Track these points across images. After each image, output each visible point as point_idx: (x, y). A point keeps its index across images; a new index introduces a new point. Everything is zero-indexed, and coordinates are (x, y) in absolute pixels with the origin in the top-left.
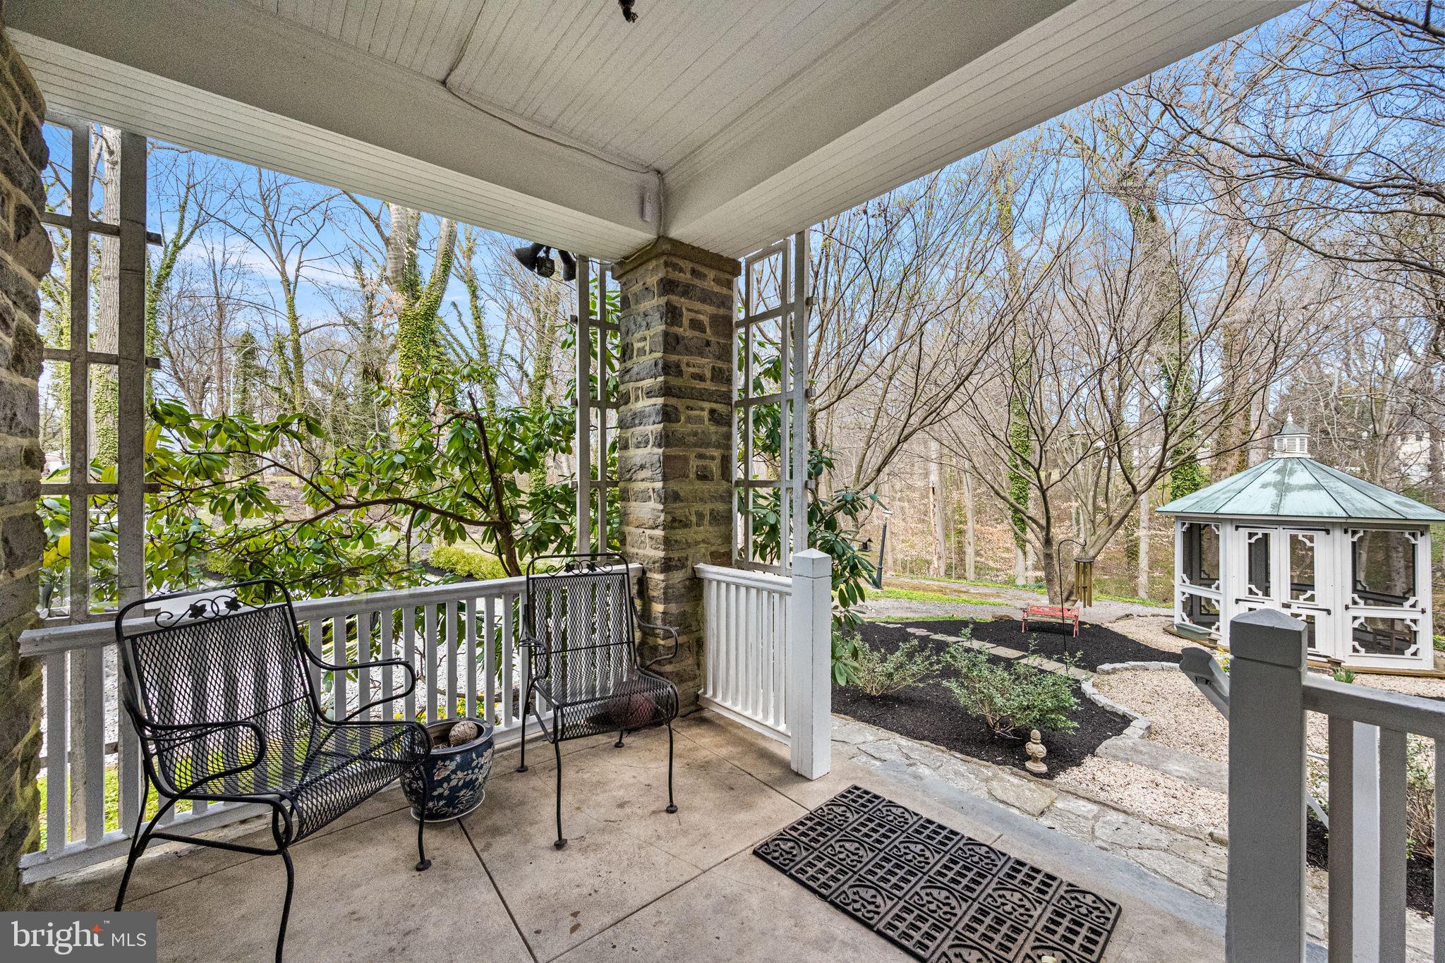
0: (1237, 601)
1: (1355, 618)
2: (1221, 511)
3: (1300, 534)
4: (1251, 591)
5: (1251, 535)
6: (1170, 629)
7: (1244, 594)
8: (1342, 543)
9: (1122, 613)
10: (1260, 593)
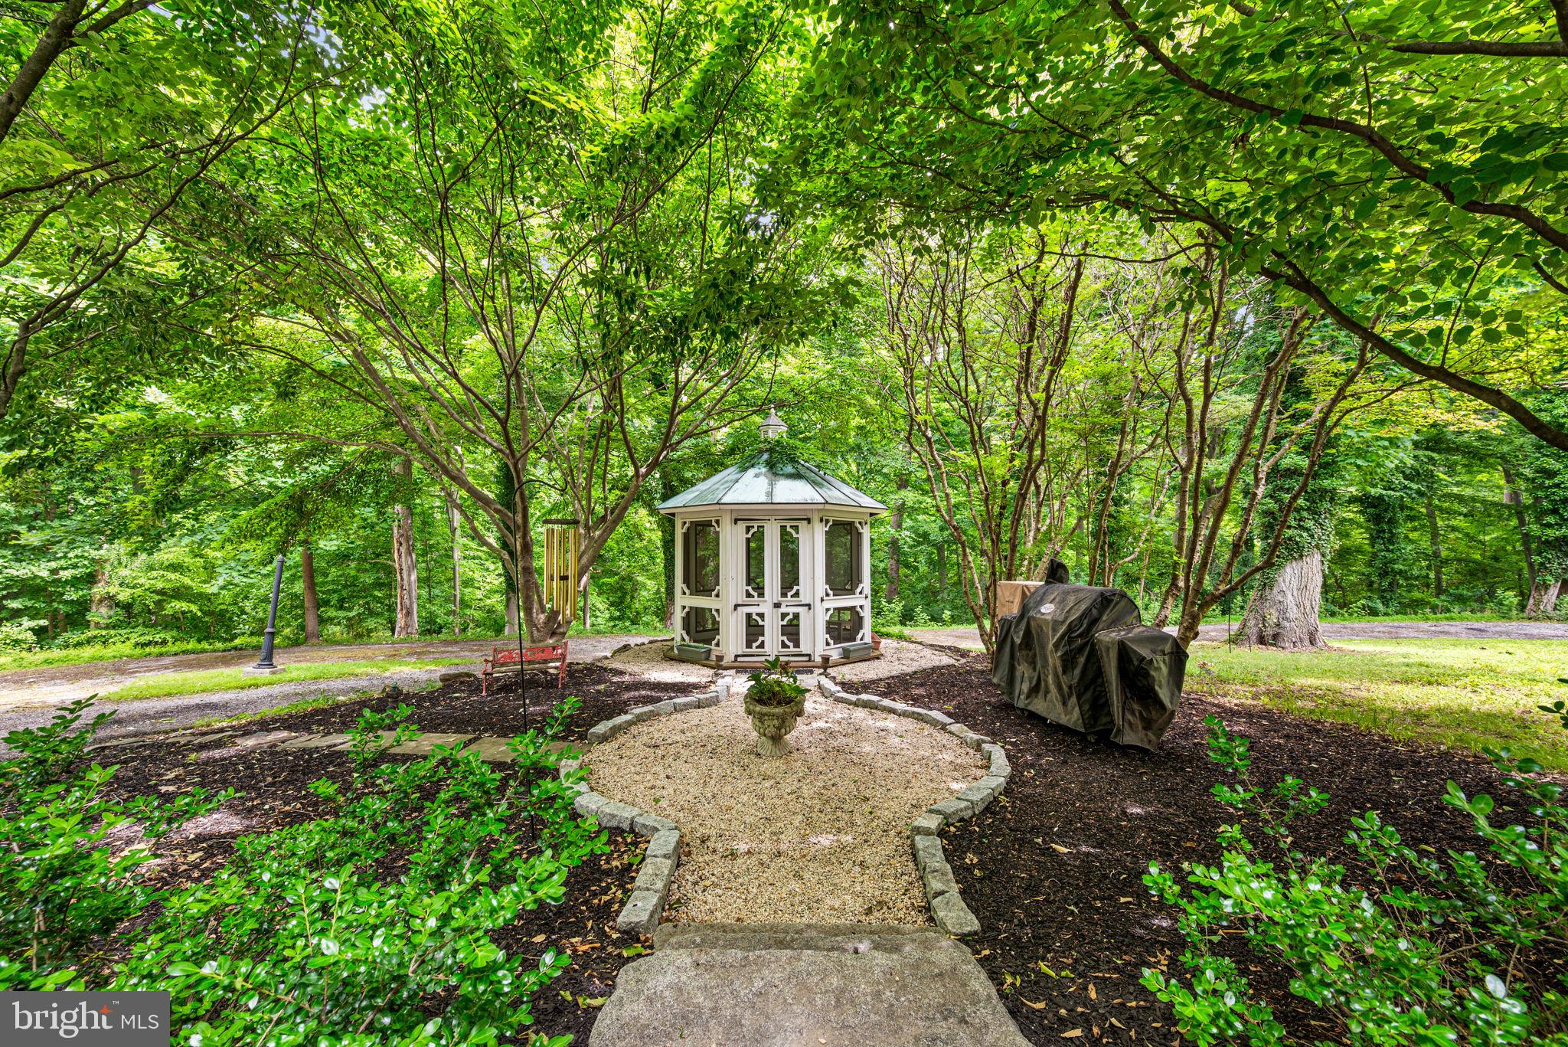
0: (736, 606)
1: (828, 610)
2: (725, 500)
3: (788, 524)
4: (749, 595)
5: (748, 529)
6: (670, 654)
7: (742, 599)
8: (819, 532)
9: (621, 645)
10: (755, 594)
